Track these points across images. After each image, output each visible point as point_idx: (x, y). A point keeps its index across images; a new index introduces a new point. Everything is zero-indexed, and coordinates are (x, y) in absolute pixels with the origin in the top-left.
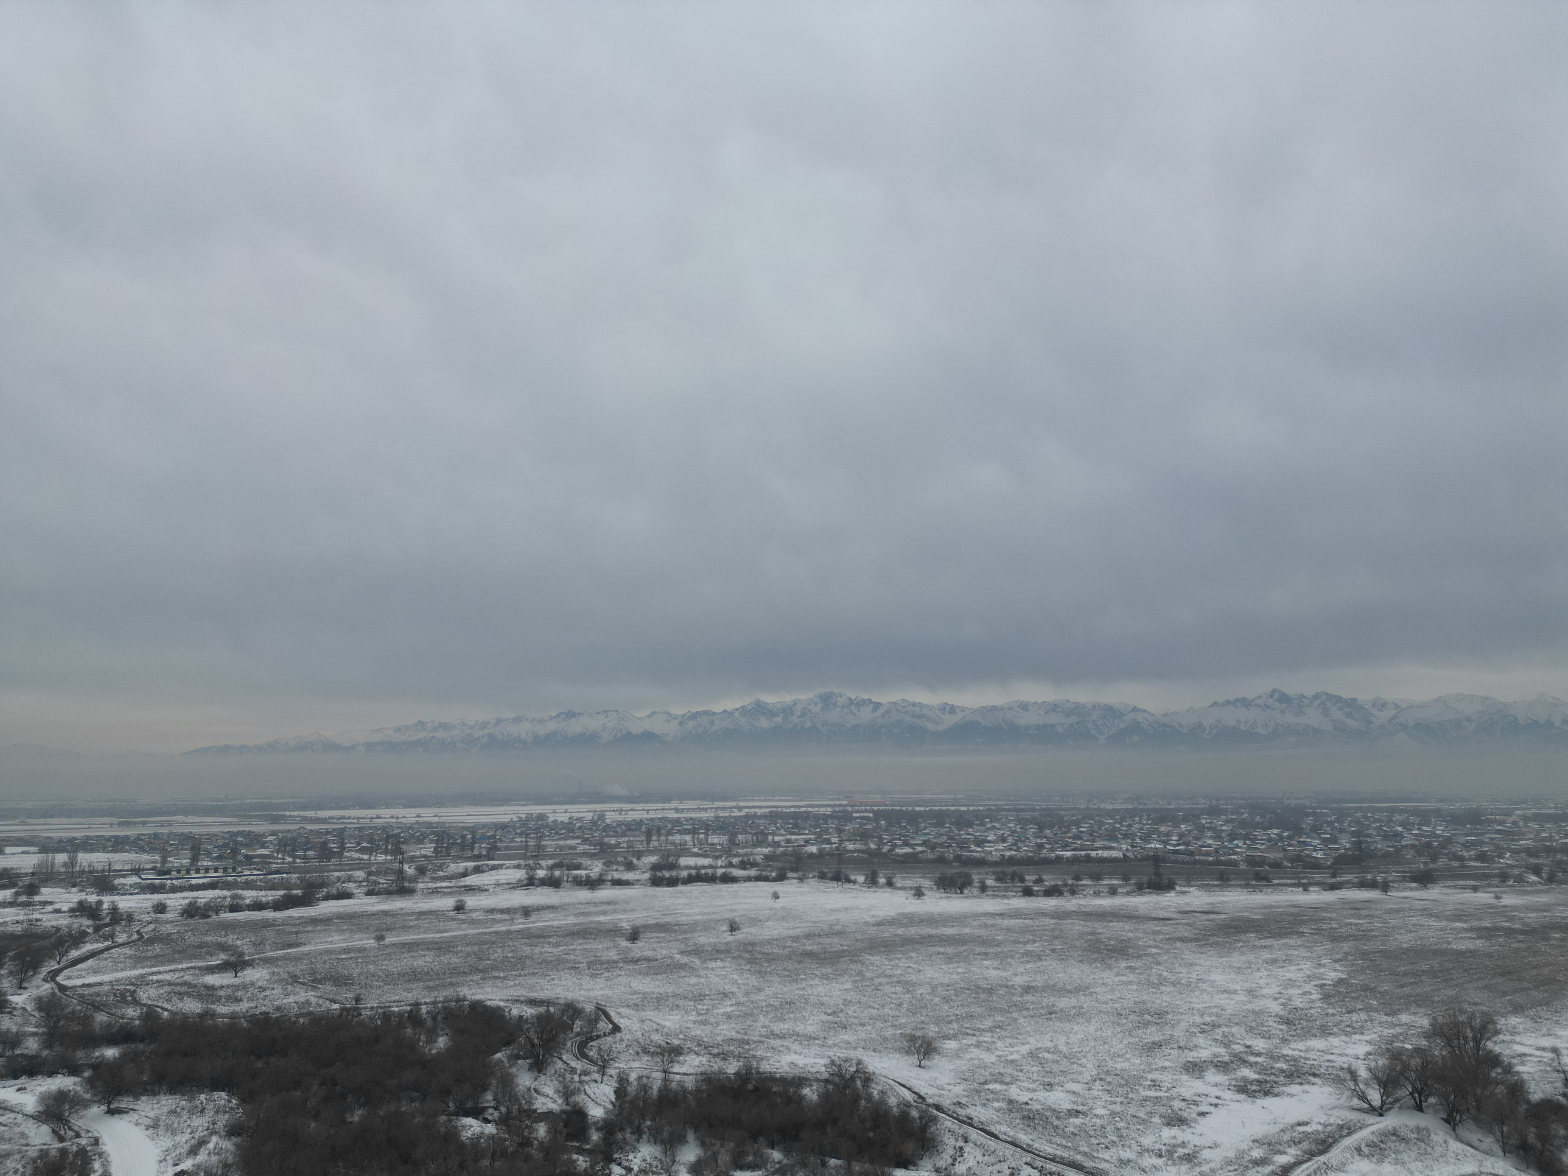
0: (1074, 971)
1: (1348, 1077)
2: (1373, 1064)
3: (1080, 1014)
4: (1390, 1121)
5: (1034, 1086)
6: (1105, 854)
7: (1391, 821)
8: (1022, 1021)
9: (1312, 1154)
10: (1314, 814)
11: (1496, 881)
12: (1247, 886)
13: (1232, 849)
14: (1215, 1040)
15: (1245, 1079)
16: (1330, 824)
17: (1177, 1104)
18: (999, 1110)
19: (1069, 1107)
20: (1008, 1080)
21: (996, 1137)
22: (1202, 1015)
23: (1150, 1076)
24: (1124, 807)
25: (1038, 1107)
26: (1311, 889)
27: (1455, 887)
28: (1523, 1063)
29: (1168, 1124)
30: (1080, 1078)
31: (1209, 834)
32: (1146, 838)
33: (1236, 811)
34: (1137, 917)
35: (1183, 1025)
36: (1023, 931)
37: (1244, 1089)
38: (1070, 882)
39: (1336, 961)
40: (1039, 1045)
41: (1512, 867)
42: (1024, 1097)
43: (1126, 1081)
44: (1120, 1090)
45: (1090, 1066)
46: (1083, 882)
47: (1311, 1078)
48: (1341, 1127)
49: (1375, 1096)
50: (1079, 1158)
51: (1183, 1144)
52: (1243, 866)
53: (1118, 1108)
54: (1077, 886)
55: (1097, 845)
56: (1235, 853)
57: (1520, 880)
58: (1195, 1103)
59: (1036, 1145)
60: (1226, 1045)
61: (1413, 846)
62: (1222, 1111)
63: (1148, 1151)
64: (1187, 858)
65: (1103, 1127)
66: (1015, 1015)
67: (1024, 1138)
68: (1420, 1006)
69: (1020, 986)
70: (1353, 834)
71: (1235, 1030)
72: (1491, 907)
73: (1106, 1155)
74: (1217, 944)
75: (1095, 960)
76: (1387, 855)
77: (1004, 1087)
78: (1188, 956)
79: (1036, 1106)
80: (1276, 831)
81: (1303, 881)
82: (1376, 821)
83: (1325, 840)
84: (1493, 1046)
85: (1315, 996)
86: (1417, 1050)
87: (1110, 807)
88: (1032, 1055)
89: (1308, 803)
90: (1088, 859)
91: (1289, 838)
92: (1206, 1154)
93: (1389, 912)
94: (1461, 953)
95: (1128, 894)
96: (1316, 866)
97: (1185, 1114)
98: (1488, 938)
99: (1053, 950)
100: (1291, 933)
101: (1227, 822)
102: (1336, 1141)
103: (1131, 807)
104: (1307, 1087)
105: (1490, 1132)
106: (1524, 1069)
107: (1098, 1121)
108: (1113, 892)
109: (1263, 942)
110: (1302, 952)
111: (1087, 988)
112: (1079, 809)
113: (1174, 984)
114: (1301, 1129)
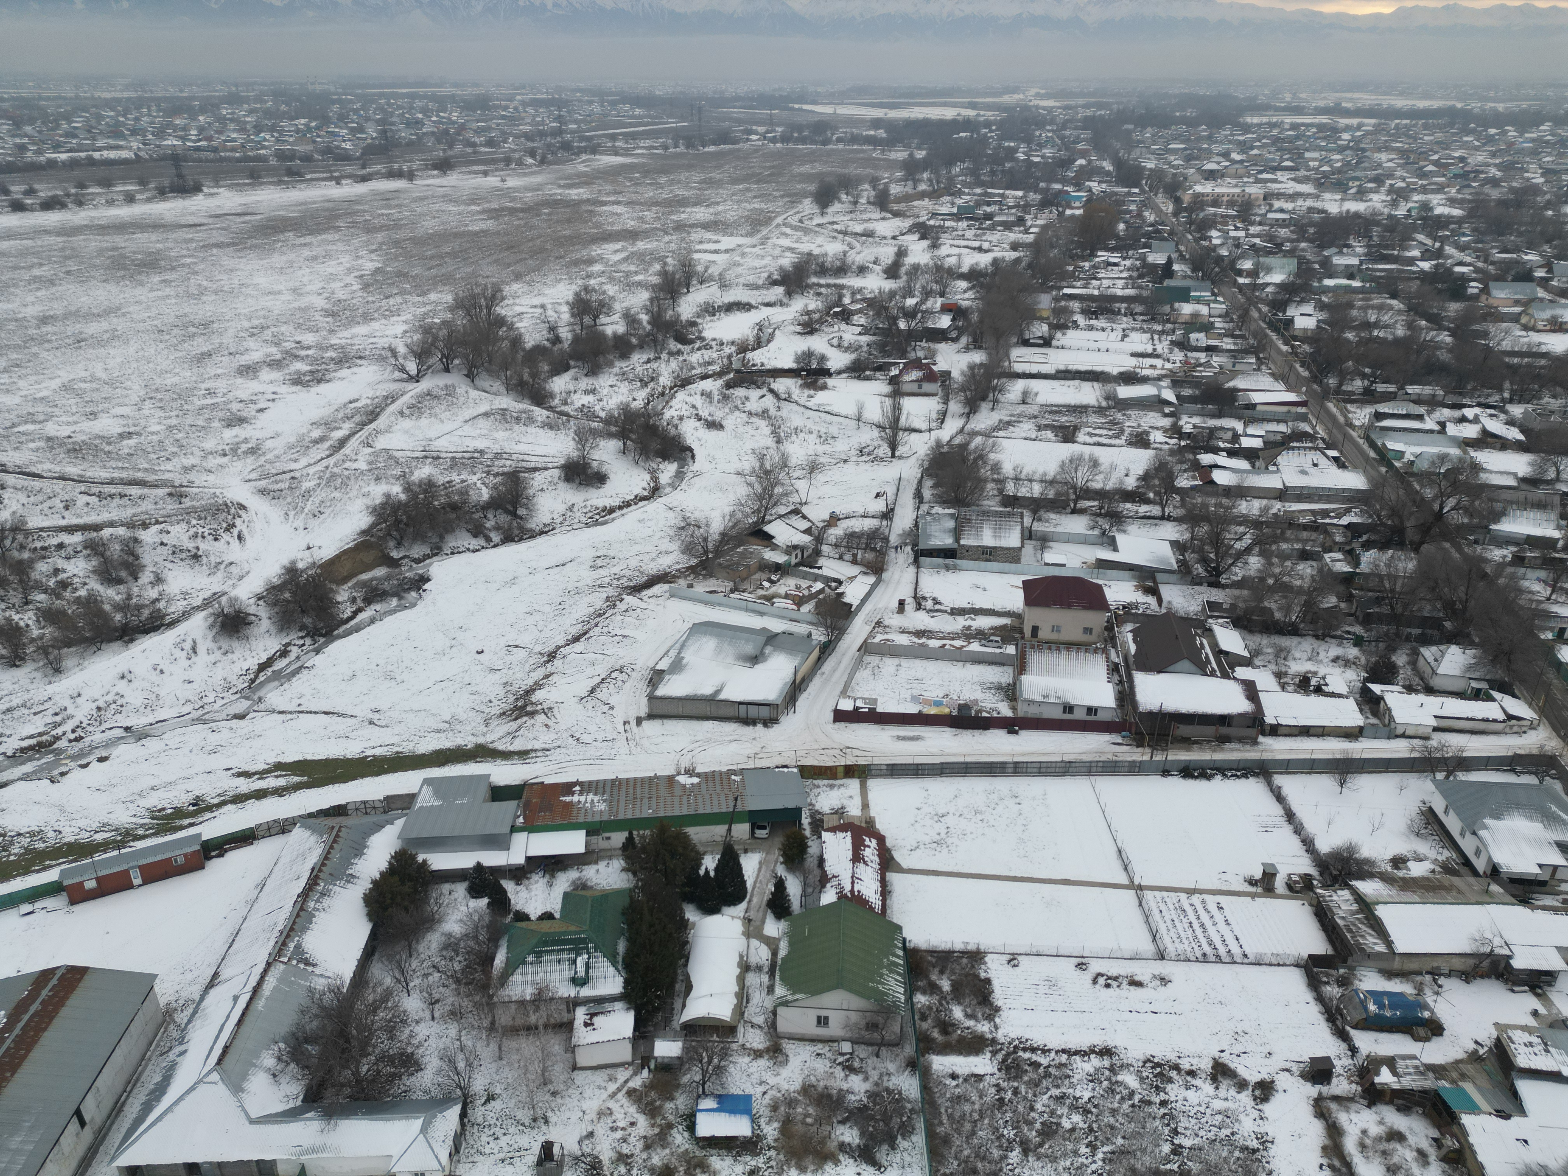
0: (98, 292)
1: (389, 354)
2: (409, 341)
3: (114, 336)
4: (425, 384)
5: (75, 418)
6: (112, 155)
7: (412, 108)
8: (44, 354)
9: (364, 424)
10: (339, 101)
11: (502, 165)
12: (280, 182)
13: (259, 142)
14: (266, 341)
15: (298, 372)
16: (356, 111)
17: (235, 407)
18: (37, 450)
19: (120, 431)
20: (41, 418)
21: (39, 476)
22: (250, 320)
23: (203, 386)
24: (126, 95)
25: (84, 438)
26: (344, 182)
27: (470, 173)
28: (521, 320)
29: (229, 426)
30: (127, 401)
31: (232, 126)
32: (160, 133)
33: (259, 99)
34: (163, 226)
35: (231, 332)
36: (23, 253)
37: (298, 381)
38: (73, 191)
39: (372, 252)
40: (72, 377)
41: (514, 151)
42: (65, 431)
43: (180, 395)
44: (174, 405)
45: (136, 387)
46: (90, 190)
47: (359, 361)
48: (386, 397)
49: (412, 367)
50: (140, 475)
51: (246, 441)
52: (273, 162)
53: (174, 421)
54: (83, 195)
55: (99, 143)
56: (264, 148)
57: (520, 163)
58: (253, 402)
59: (89, 474)
60: (277, 344)
61: (433, 133)
62: (279, 404)
63: (211, 453)
64: (211, 155)
65: (160, 442)
66: (35, 350)
67: (73, 470)
68: (445, 285)
69: (33, 317)
70: (378, 122)
71: (284, 328)
72: (498, 189)
73: (169, 466)
74: (255, 246)
75: (123, 278)
76: (410, 144)
77: (38, 426)
78: (227, 262)
79: (80, 438)
80: (303, 121)
81: (336, 174)
82: (399, 107)
83: (352, 130)
84: (500, 310)
85: (356, 287)
86: (444, 323)
87: (108, 95)
88: (65, 388)
89: (332, 89)
90: (91, 161)
91: (317, 128)
92: (269, 444)
93: (415, 200)
94: (476, 234)
95: (149, 200)
96: (345, 157)
97: (244, 414)
98: (496, 218)
99: (68, 273)
100: (329, 229)
101: (251, 112)
102: (383, 410)
103: (134, 95)
104: (354, 369)
105: (498, 378)
106: (522, 325)
107: (155, 438)
108: (130, 199)
109: (302, 240)
110: (340, 246)
111: (119, 309)
112: (65, 98)
113: (216, 293)
114: (352, 405)
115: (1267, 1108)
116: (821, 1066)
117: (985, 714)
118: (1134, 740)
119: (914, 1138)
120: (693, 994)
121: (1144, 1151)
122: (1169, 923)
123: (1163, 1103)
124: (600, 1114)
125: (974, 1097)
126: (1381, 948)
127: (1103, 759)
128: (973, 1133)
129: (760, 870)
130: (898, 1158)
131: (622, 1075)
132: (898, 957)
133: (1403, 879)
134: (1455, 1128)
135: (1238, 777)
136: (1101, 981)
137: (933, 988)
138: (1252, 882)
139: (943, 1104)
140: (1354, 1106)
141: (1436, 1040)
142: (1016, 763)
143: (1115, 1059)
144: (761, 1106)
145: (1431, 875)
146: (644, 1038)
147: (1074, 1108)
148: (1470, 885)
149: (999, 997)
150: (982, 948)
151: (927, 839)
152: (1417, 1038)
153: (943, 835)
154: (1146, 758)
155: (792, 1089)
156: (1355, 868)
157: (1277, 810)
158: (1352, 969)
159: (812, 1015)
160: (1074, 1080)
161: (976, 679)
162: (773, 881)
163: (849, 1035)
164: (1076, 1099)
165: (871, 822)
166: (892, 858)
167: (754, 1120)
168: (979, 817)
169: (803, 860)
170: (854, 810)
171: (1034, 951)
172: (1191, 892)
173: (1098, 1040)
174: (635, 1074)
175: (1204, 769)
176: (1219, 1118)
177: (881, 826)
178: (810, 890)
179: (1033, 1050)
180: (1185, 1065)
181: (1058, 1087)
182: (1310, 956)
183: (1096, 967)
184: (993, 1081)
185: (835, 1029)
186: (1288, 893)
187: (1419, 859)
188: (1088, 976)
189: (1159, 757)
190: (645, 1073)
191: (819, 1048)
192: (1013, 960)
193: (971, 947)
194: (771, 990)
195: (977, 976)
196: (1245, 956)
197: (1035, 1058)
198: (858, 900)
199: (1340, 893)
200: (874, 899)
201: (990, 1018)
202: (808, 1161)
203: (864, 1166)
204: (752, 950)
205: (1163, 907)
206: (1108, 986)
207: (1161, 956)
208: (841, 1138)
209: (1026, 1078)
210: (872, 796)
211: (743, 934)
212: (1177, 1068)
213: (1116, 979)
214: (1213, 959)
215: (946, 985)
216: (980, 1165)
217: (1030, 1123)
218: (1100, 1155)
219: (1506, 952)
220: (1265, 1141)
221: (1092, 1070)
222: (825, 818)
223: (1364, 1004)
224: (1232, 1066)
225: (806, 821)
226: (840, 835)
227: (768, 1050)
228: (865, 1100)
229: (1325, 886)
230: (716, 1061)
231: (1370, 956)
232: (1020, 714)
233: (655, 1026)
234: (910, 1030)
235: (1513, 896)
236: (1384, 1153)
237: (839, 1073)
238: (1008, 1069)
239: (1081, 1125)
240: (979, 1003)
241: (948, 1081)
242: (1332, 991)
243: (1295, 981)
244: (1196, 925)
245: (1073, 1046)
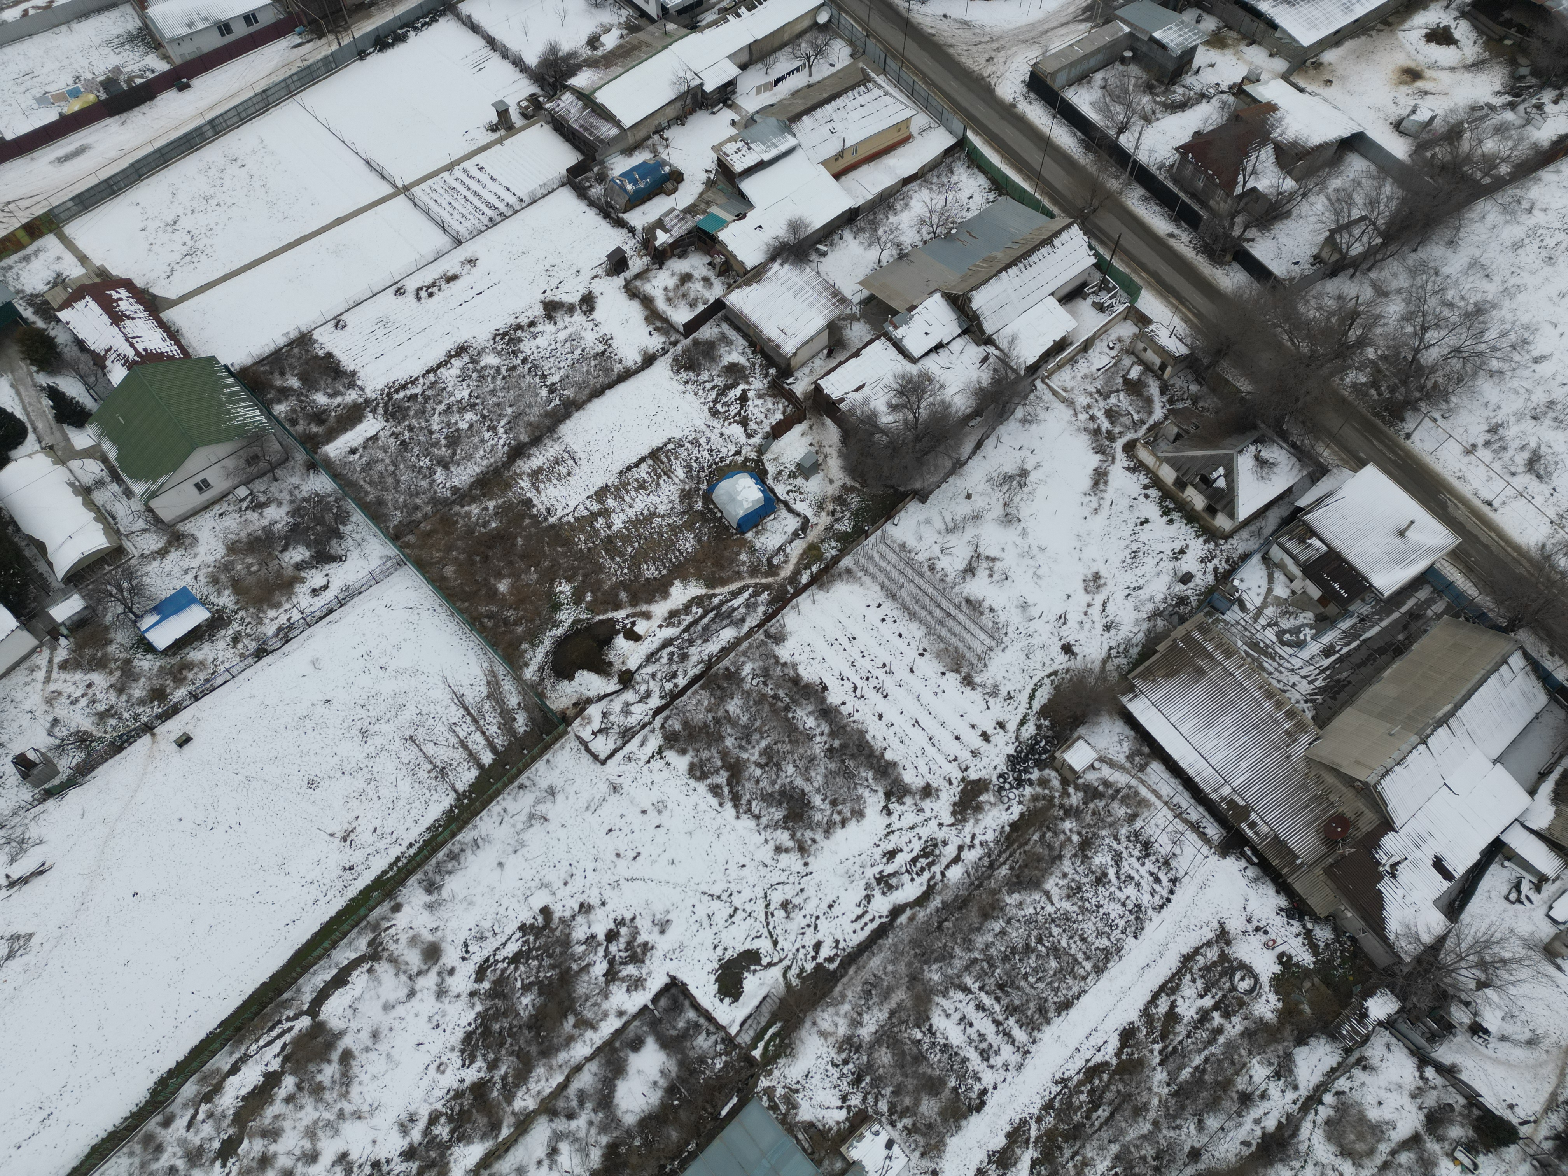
115: (596, 315)
116: (232, 522)
117: (139, 81)
118: (312, 32)
119: (353, 519)
120: (50, 549)
121: (530, 406)
122: (448, 207)
123: (524, 361)
124: (49, 702)
125: (380, 455)
126: (614, 131)
127: (294, 70)
128: (398, 482)
129: (18, 393)
130: (350, 542)
131: (42, 659)
132: (232, 385)
133: (603, 57)
134: (718, 247)
135: (428, 24)
136: (423, 294)
137: (285, 393)
138: (493, 129)
139: (359, 478)
140: (651, 274)
141: (682, 187)
142: (211, 122)
143: (471, 351)
144: (201, 588)
145: (621, 41)
146: (34, 617)
147: (462, 410)
148: (652, 34)
149: (348, 363)
150: (304, 329)
151: (177, 257)
152: (669, 193)
153: (190, 243)
154: (335, 47)
155: (219, 556)
156: (564, 68)
157: (478, 42)
158: (602, 163)
159: (189, 488)
160: (450, 389)
161: (97, 40)
162: (43, 394)
163: (237, 481)
164: (459, 402)
165: (102, 273)
166: (155, 297)
167: (204, 602)
168: (213, 202)
169: (59, 355)
170: (74, 271)
171: (352, 303)
172: (449, 168)
173: (450, 345)
174: (53, 649)
175: (394, 32)
176: (568, 345)
177: (117, 270)
178: (92, 379)
179: (404, 387)
180: (524, 321)
181: (440, 402)
182: (569, 170)
183: (411, 285)
184: (388, 432)
185: (219, 483)
186: (525, 122)
187: (607, 31)
188: (410, 297)
189: (346, 40)
190: (63, 642)
191: (217, 509)
192: (338, 323)
193: (294, 335)
194: (129, 493)
195: (317, 357)
196: (521, 200)
197: (408, 392)
198: (150, 358)
199: (564, 98)
200: (167, 347)
201: (352, 385)
202: (277, 597)
203: (327, 567)
204: (79, 473)
205: (435, 196)
206: (431, 295)
207: (458, 242)
208: (293, 562)
209: (412, 413)
210: (81, 244)
211: (55, 463)
212: (519, 327)
213: (433, 285)
214: (499, 218)
215: (294, 382)
216: (417, 501)
217: (436, 444)
218: (501, 431)
219: (698, 82)
220: (606, 341)
221: (458, 372)
222: (48, 297)
223: (623, 188)
224: (557, 299)
225: (28, 313)
226: (80, 305)
227: (170, 543)
228: (291, 520)
229: (550, 98)
230: (125, 585)
231: (609, 143)
232: (178, 61)
233: (35, 599)
234: (290, 441)
235: (685, 27)
236: (684, 295)
237: (252, 516)
238: (393, 415)
239: (475, 418)
240: (334, 379)
241: (351, 458)
242: (597, 191)
243: (566, 198)
244: (471, 197)
245: (433, 363)
